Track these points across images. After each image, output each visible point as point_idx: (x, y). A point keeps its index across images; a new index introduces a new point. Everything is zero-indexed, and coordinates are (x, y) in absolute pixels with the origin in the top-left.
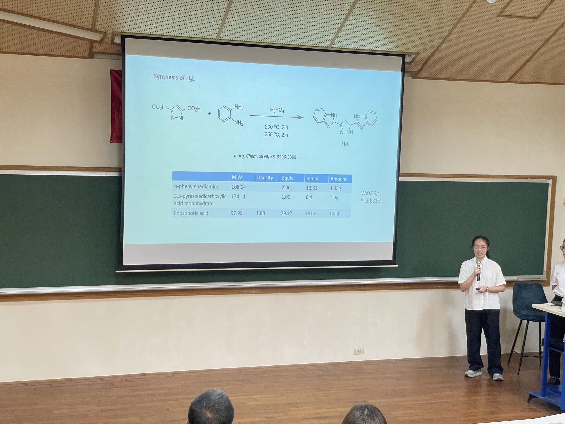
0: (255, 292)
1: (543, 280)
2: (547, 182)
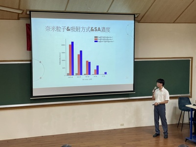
1: (189, 96)
2: (189, 59)
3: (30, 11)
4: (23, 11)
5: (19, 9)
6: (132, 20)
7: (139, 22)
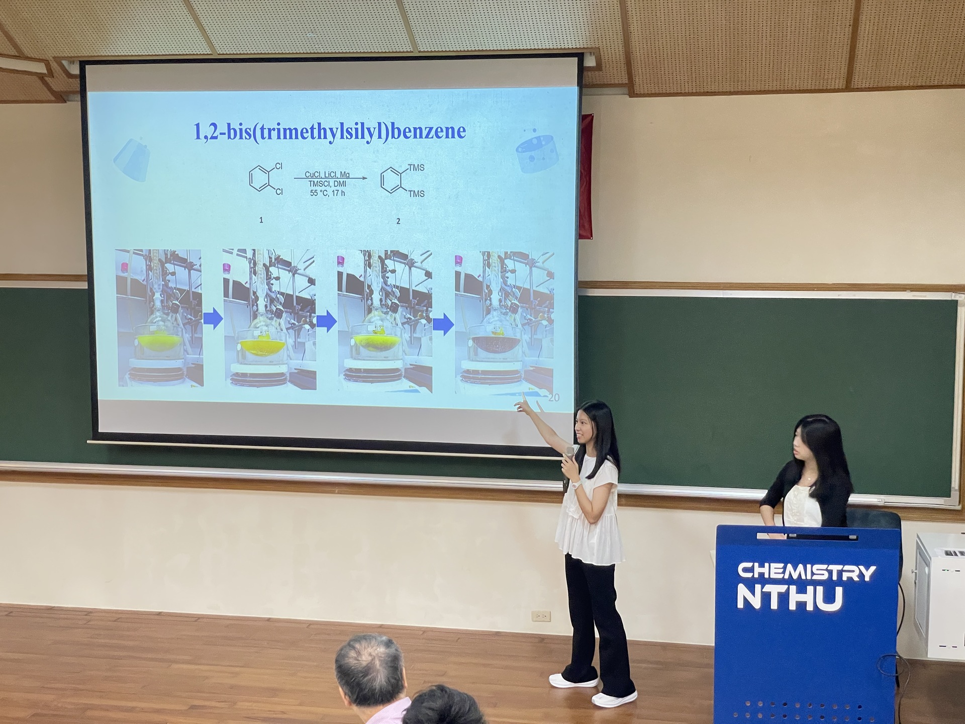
0: (338, 491)
1: (952, 508)
2: (953, 298)
3: (83, 64)
4: (46, 62)
5: (22, 56)
7: (632, 94)
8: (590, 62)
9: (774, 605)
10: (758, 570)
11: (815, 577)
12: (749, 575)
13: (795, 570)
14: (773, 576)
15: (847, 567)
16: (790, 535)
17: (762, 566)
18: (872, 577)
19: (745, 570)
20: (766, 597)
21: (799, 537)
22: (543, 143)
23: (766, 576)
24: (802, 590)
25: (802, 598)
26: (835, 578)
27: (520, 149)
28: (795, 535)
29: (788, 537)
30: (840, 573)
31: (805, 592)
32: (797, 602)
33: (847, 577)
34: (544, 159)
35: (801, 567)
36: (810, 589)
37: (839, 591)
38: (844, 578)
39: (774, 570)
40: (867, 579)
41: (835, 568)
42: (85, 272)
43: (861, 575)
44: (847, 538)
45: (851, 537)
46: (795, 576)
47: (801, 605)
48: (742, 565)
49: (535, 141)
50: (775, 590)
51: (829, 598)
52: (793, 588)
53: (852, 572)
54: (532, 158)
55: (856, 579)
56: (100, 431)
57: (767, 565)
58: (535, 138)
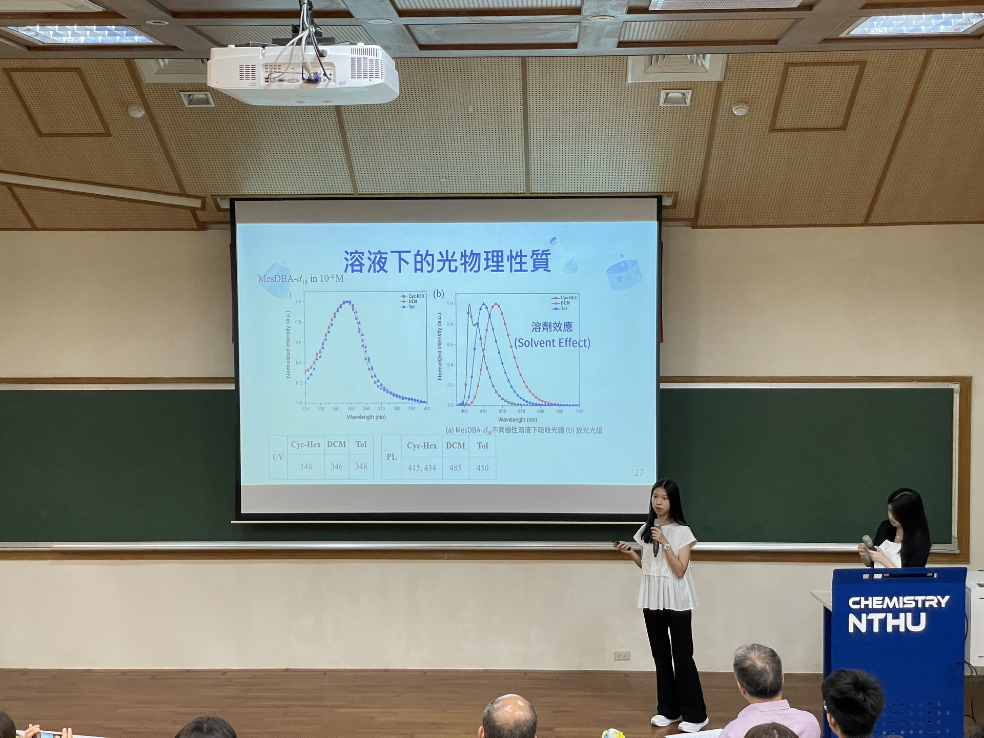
2: (950, 387)
4: (203, 199)
5: (183, 194)
6: (651, 219)
7: (695, 226)
8: (667, 202)
9: (876, 629)
10: (863, 602)
11: (906, 606)
12: (857, 607)
13: (891, 601)
14: (875, 607)
15: (929, 598)
16: (885, 575)
17: (867, 599)
18: (947, 603)
19: (855, 603)
20: (870, 623)
21: (891, 576)
22: (629, 266)
23: (870, 607)
24: (896, 617)
25: (896, 622)
26: (920, 606)
27: (610, 271)
28: (888, 575)
29: (883, 576)
30: (924, 602)
31: (898, 618)
32: (893, 626)
33: (930, 605)
34: (630, 279)
35: (895, 598)
36: (902, 615)
37: (923, 616)
38: (927, 604)
39: (875, 602)
40: (943, 605)
41: (920, 599)
42: (233, 375)
43: (939, 603)
44: (925, 575)
45: (929, 574)
46: (891, 606)
47: (896, 628)
48: (852, 600)
49: (622, 265)
50: (876, 617)
51: (916, 622)
52: (890, 615)
53: (933, 601)
54: (620, 279)
55: (935, 606)
56: (243, 512)
57: (870, 598)
58: (624, 262)
